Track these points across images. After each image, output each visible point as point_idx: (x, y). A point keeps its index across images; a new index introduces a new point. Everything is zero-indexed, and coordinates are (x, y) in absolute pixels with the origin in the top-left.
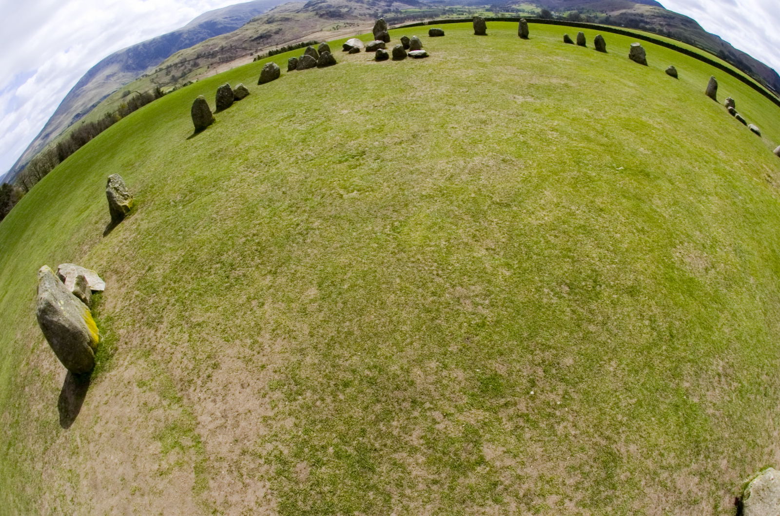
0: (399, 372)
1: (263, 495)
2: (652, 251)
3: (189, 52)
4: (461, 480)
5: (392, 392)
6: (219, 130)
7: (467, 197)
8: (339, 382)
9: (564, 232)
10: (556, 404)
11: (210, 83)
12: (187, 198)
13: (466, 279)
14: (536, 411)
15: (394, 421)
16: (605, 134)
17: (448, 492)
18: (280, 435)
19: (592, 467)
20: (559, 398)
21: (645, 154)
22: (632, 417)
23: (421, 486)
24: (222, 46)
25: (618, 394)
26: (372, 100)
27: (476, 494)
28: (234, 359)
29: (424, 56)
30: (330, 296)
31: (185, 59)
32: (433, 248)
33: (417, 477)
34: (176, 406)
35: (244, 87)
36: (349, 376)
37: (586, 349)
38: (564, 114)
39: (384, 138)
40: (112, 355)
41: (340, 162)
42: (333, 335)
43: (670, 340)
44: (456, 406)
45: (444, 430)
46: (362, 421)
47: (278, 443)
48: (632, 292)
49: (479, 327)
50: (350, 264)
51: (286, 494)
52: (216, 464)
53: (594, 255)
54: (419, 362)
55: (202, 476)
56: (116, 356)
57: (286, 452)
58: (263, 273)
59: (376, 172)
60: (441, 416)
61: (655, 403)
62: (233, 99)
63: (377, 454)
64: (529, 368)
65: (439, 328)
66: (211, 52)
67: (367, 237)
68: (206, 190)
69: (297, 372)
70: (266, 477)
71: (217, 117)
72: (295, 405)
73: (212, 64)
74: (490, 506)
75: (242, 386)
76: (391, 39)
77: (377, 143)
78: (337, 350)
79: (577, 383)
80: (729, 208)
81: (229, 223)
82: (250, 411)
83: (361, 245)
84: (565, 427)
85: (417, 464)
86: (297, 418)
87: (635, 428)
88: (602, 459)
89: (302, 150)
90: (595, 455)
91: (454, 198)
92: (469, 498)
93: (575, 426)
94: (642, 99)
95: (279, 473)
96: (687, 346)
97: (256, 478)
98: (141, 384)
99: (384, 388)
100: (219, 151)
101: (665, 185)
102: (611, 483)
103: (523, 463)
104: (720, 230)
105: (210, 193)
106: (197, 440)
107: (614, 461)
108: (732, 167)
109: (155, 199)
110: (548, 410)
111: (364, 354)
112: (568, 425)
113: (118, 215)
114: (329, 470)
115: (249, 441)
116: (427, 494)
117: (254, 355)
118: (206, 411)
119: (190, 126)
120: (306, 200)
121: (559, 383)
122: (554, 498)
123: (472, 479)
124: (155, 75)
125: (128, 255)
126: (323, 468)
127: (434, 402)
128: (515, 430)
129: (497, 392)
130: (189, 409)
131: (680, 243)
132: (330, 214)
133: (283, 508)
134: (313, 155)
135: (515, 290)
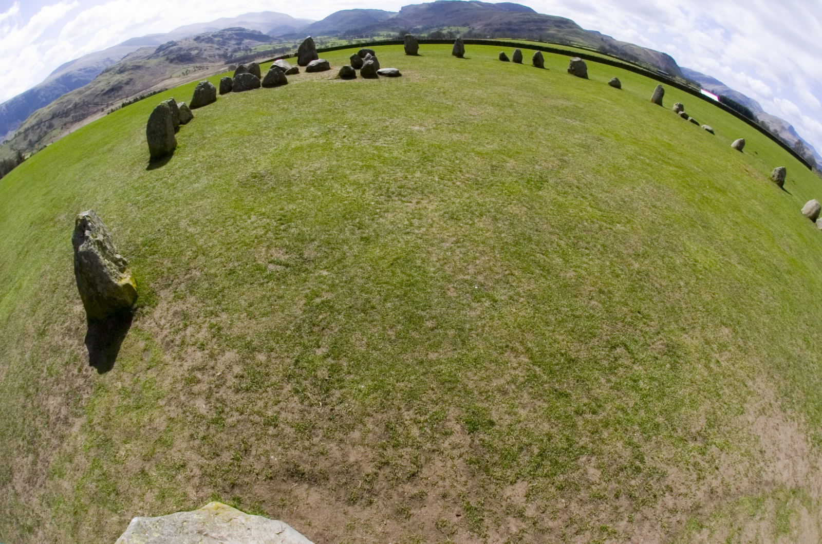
3: (45, 111)
24: (76, 103)
31: (41, 120)
66: (65, 109)
73: (65, 125)
124: (14, 141)
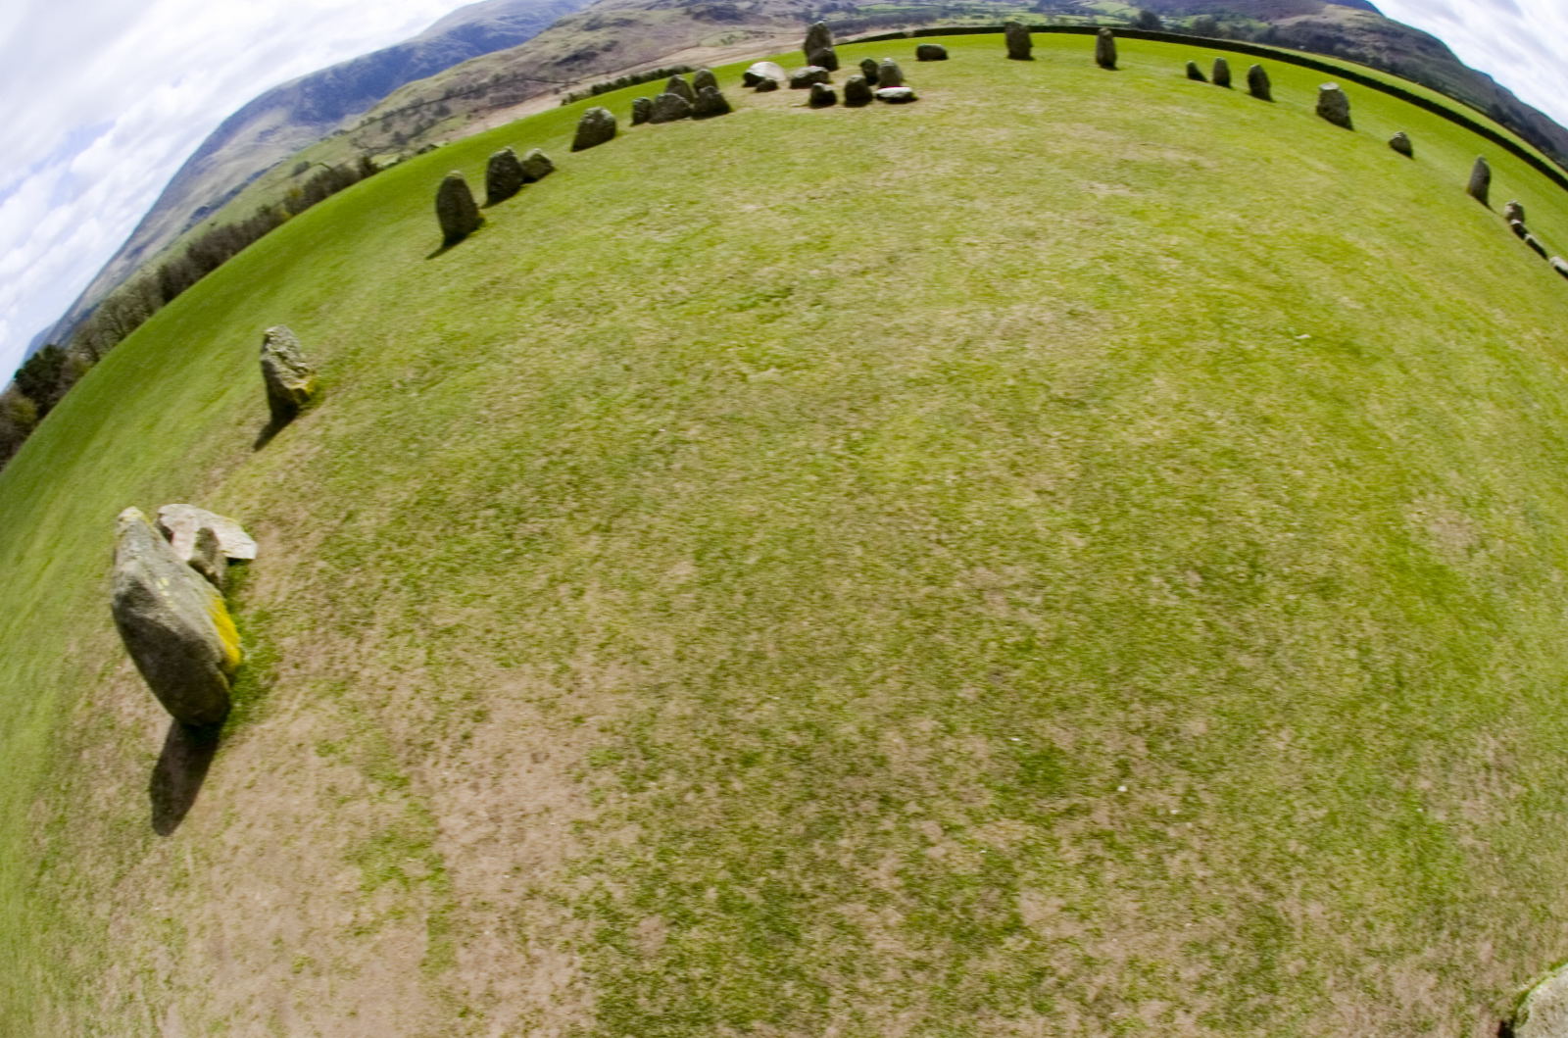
0: (856, 739)
1: (566, 981)
2: (1364, 507)
3: (429, 86)
4: (973, 963)
5: (841, 778)
6: (493, 240)
7: (998, 386)
8: (734, 756)
9: (1193, 463)
10: (1168, 814)
11: (472, 149)
12: (428, 376)
13: (995, 552)
14: (1129, 827)
15: (842, 837)
16: (1272, 266)
17: (945, 987)
18: (607, 860)
19: (1233, 945)
20: (1175, 801)
21: (1353, 310)
22: (1318, 845)
23: (891, 974)
24: (497, 75)
25: (1291, 797)
26: (805, 186)
27: (1001, 994)
28: (520, 702)
29: (908, 99)
30: (718, 580)
31: (422, 100)
32: (929, 487)
33: (884, 953)
34: (394, 796)
35: (545, 155)
36: (754, 744)
37: (1231, 704)
38: (1192, 222)
39: (830, 261)
40: (267, 690)
41: (742, 309)
42: (723, 657)
43: (1397, 691)
44: (969, 812)
45: (944, 860)
46: (778, 837)
47: (603, 877)
48: (1326, 589)
49: (1020, 649)
50: (762, 515)
51: (615, 981)
52: (474, 917)
53: (1252, 512)
54: (897, 718)
55: (443, 939)
56: (275, 691)
57: (619, 894)
58: (584, 529)
59: (814, 330)
60: (939, 831)
61: (1364, 819)
62: (520, 180)
63: (804, 905)
64: (1118, 737)
65: (939, 651)
66: (475, 85)
67: (796, 460)
68: (467, 361)
69: (648, 732)
70: (576, 944)
71: (489, 214)
72: (643, 801)
73: (476, 111)
74: (1028, 1018)
75: (535, 759)
76: (842, 63)
77: (816, 271)
78: (732, 690)
79: (1211, 772)
80: (1515, 427)
81: (514, 428)
82: (547, 810)
83: (784, 477)
84: (1186, 862)
85: (886, 927)
86: (645, 826)
87: (1321, 870)
88: (1254, 930)
89: (663, 283)
90: (1241, 921)
91: (973, 386)
92: (987, 999)
93: (1203, 860)
94: (1345, 197)
95: (603, 938)
96: (1429, 705)
97: (554, 947)
98: (325, 748)
99: (826, 770)
100: (493, 283)
101: (1392, 374)
102: (1268, 981)
103: (1098, 934)
104: (1496, 471)
105: (476, 365)
106: (436, 866)
107: (1276, 934)
108: (1520, 343)
109: (362, 377)
110: (1154, 826)
111: (787, 701)
112: (1191, 859)
113: (285, 408)
114: (706, 935)
115: (543, 870)
116: (901, 991)
117: (559, 696)
118: (458, 807)
119: (433, 231)
120: (673, 383)
121: (1177, 771)
122: (1157, 1006)
123: (995, 963)
124: (359, 133)
125: (304, 489)
126: (695, 930)
127: (926, 801)
128: (1086, 864)
129: (1053, 785)
130: (423, 804)
131: (1422, 493)
132: (722, 412)
133: (607, 1009)
134: (686, 293)
135: (1095, 578)
